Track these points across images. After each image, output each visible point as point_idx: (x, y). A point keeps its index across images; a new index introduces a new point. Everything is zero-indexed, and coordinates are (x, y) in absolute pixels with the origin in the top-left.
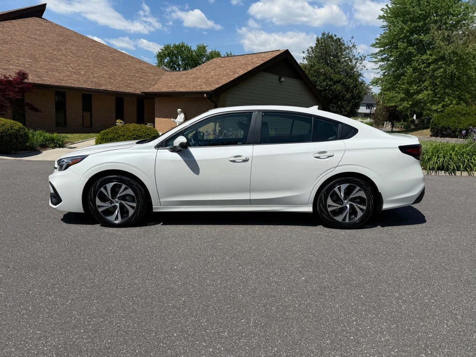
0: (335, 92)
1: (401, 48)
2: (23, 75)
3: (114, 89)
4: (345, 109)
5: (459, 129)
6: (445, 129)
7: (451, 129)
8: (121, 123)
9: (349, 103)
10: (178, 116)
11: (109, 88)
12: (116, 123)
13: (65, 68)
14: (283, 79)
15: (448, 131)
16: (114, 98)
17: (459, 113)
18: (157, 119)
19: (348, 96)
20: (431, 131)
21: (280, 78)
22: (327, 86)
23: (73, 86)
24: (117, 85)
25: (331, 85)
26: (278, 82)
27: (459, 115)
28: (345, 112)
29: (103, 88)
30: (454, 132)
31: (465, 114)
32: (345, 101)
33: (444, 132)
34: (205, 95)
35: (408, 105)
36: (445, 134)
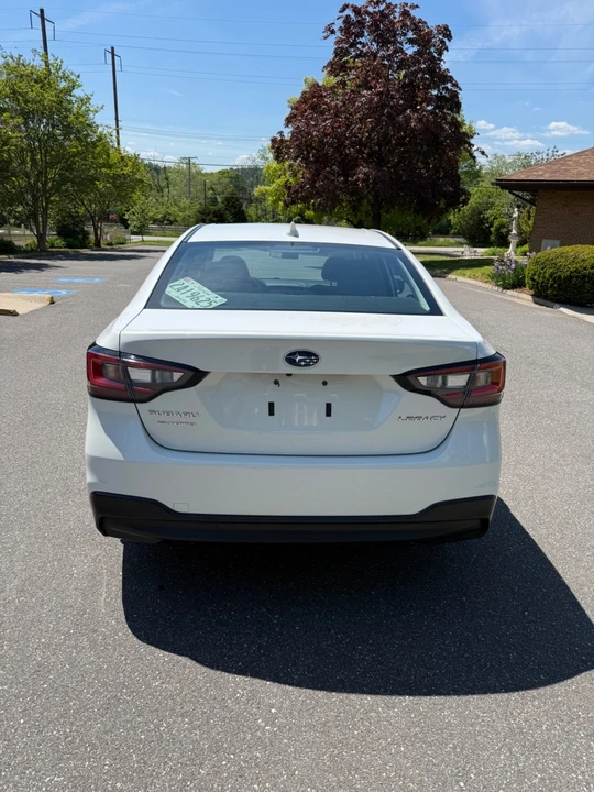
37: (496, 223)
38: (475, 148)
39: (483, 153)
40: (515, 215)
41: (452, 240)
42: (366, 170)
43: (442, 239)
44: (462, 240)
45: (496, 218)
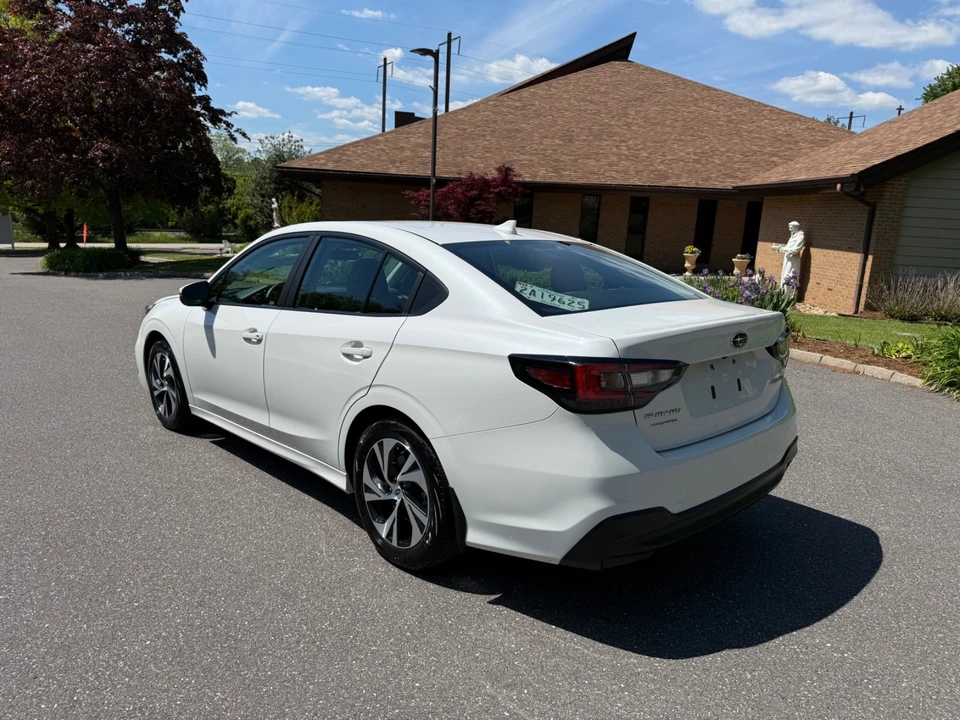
2: (506, 172)
3: (692, 184)
8: (693, 253)
10: (791, 240)
11: (685, 182)
12: (683, 252)
13: (615, 150)
16: (697, 201)
18: (761, 245)
23: (608, 183)
24: (704, 175)
29: (669, 182)
34: (839, 186)
37: (241, 215)
38: (234, 128)
39: (244, 135)
40: (275, 206)
41: (171, 235)
42: (106, 146)
43: (157, 234)
44: (183, 234)
45: (238, 209)
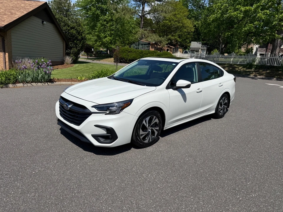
0: (72, 34)
1: (93, 10)
4: (78, 46)
5: (128, 59)
6: (122, 59)
7: (125, 59)
9: (80, 42)
14: (45, 23)
15: (123, 60)
17: (127, 50)
19: (80, 38)
20: (114, 59)
21: (43, 22)
22: (67, 30)
25: (69, 30)
26: (41, 24)
27: (127, 52)
28: (79, 47)
30: (126, 60)
31: (130, 51)
32: (78, 40)
33: (121, 60)
35: (99, 44)
36: (122, 61)
